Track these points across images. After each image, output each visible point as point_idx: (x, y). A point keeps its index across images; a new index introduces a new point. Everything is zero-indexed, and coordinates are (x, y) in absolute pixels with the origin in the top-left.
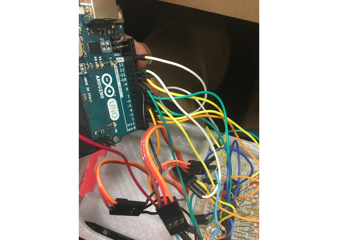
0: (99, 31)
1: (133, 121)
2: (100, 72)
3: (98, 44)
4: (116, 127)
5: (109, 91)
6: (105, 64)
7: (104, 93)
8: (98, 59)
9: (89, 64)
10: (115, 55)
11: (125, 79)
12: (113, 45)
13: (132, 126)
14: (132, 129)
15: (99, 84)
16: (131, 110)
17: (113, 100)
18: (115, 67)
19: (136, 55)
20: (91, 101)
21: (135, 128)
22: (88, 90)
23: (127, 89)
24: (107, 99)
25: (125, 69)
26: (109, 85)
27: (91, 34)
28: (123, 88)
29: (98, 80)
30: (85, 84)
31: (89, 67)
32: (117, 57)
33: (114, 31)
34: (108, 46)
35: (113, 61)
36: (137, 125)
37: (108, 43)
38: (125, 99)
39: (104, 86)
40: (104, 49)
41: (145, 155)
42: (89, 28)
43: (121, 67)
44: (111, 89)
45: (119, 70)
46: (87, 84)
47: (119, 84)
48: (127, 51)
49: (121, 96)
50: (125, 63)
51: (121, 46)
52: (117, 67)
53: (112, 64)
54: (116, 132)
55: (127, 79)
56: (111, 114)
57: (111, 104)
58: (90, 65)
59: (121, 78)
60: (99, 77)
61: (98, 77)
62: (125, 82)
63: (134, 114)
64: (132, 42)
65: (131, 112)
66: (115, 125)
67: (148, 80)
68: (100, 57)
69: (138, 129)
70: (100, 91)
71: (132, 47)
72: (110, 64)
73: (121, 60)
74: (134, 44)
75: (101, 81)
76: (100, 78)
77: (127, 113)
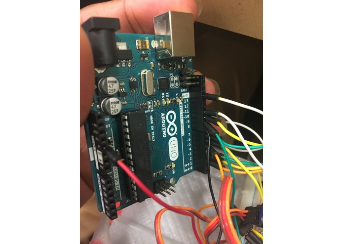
0: (169, 66)
1: (191, 161)
2: (166, 109)
3: (167, 80)
4: (174, 168)
5: (172, 129)
6: (171, 101)
7: (167, 132)
8: (165, 95)
9: (156, 101)
10: (182, 91)
11: (188, 116)
12: (181, 81)
13: (189, 167)
14: (189, 169)
15: (163, 122)
16: (190, 149)
17: (175, 138)
18: (181, 103)
19: (204, 93)
20: (154, 141)
21: (191, 168)
22: (152, 129)
23: (189, 126)
24: (169, 137)
25: (190, 106)
26: (172, 123)
27: (162, 69)
28: (186, 125)
29: (163, 118)
30: (150, 122)
31: (156, 104)
32: (184, 92)
33: (184, 66)
34: (176, 82)
35: (179, 97)
36: (194, 165)
37: (176, 79)
38: (186, 137)
39: (167, 124)
40: (172, 85)
41: (226, 224)
42: (160, 62)
43: (186, 104)
44: (174, 127)
45: (184, 107)
46: (152, 123)
47: (182, 121)
48: (196, 87)
49: (183, 134)
50: (189, 99)
51: (189, 84)
52: (182, 103)
53: (178, 100)
54: (174, 173)
55: (190, 116)
56: (170, 153)
57: (172, 143)
58: (158, 102)
59: (184, 115)
60: (164, 114)
61: (163, 114)
62: (188, 119)
63: (193, 153)
64: (202, 78)
65: (190, 151)
66: (174, 166)
67: (219, 123)
68: (168, 94)
69: (195, 169)
70: (163, 129)
71: (203, 84)
72: (176, 101)
73: (186, 95)
75: (165, 119)
76: (165, 116)
77: (187, 151)
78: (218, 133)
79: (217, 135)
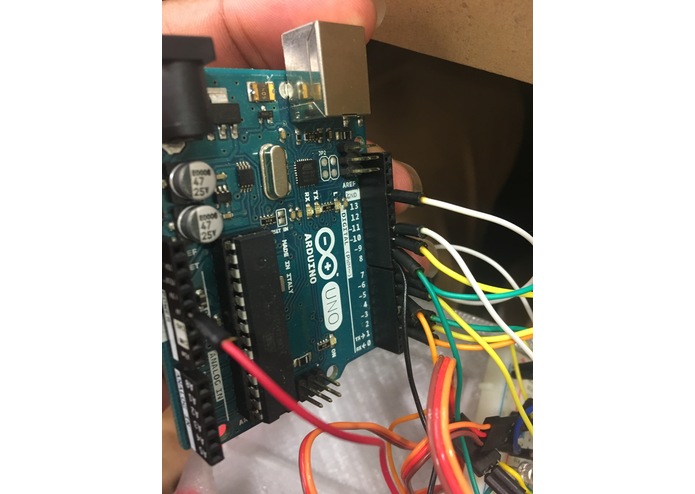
0: (317, 137)
1: (368, 329)
2: (313, 225)
3: (315, 164)
4: (335, 346)
5: (328, 266)
6: (324, 208)
7: (317, 272)
8: (312, 196)
9: (294, 210)
10: (344, 186)
11: (359, 237)
12: (343, 165)
13: (364, 341)
14: (364, 346)
15: (310, 252)
16: (366, 305)
17: (334, 284)
18: (343, 211)
19: (391, 189)
20: (291, 291)
21: (369, 343)
22: (288, 267)
23: (361, 257)
24: (322, 283)
25: (361, 216)
26: (326, 254)
27: (302, 142)
28: (354, 255)
29: (309, 244)
30: (283, 253)
31: (293, 215)
32: (349, 189)
33: (348, 134)
34: (332, 167)
35: (340, 199)
36: (374, 338)
37: (332, 161)
38: (356, 280)
39: (317, 256)
40: (325, 174)
42: (299, 129)
43: (354, 212)
44: (331, 262)
45: (349, 218)
46: (286, 254)
47: (347, 248)
48: (374, 179)
49: (350, 274)
50: (360, 202)
51: (359, 171)
52: (345, 211)
53: (339, 206)
54: (334, 355)
55: (364, 237)
56: (326, 315)
57: (329, 295)
58: (297, 212)
59: (351, 234)
60: (310, 236)
61: (308, 236)
62: (358, 243)
63: (371, 313)
64: (386, 159)
65: (365, 309)
66: (333, 341)
67: (424, 251)
68: (316, 193)
69: (376, 344)
70: (310, 266)
71: (387, 171)
72: (333, 206)
73: (354, 195)
74: (391, 165)
75: (314, 246)
76: (313, 239)
77: (358, 310)
78: (423, 270)
79: (420, 274)
